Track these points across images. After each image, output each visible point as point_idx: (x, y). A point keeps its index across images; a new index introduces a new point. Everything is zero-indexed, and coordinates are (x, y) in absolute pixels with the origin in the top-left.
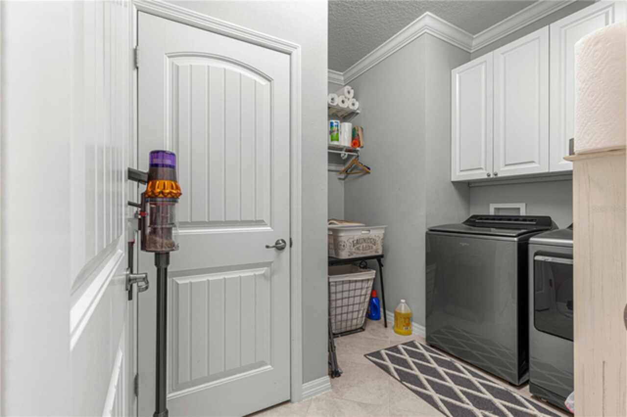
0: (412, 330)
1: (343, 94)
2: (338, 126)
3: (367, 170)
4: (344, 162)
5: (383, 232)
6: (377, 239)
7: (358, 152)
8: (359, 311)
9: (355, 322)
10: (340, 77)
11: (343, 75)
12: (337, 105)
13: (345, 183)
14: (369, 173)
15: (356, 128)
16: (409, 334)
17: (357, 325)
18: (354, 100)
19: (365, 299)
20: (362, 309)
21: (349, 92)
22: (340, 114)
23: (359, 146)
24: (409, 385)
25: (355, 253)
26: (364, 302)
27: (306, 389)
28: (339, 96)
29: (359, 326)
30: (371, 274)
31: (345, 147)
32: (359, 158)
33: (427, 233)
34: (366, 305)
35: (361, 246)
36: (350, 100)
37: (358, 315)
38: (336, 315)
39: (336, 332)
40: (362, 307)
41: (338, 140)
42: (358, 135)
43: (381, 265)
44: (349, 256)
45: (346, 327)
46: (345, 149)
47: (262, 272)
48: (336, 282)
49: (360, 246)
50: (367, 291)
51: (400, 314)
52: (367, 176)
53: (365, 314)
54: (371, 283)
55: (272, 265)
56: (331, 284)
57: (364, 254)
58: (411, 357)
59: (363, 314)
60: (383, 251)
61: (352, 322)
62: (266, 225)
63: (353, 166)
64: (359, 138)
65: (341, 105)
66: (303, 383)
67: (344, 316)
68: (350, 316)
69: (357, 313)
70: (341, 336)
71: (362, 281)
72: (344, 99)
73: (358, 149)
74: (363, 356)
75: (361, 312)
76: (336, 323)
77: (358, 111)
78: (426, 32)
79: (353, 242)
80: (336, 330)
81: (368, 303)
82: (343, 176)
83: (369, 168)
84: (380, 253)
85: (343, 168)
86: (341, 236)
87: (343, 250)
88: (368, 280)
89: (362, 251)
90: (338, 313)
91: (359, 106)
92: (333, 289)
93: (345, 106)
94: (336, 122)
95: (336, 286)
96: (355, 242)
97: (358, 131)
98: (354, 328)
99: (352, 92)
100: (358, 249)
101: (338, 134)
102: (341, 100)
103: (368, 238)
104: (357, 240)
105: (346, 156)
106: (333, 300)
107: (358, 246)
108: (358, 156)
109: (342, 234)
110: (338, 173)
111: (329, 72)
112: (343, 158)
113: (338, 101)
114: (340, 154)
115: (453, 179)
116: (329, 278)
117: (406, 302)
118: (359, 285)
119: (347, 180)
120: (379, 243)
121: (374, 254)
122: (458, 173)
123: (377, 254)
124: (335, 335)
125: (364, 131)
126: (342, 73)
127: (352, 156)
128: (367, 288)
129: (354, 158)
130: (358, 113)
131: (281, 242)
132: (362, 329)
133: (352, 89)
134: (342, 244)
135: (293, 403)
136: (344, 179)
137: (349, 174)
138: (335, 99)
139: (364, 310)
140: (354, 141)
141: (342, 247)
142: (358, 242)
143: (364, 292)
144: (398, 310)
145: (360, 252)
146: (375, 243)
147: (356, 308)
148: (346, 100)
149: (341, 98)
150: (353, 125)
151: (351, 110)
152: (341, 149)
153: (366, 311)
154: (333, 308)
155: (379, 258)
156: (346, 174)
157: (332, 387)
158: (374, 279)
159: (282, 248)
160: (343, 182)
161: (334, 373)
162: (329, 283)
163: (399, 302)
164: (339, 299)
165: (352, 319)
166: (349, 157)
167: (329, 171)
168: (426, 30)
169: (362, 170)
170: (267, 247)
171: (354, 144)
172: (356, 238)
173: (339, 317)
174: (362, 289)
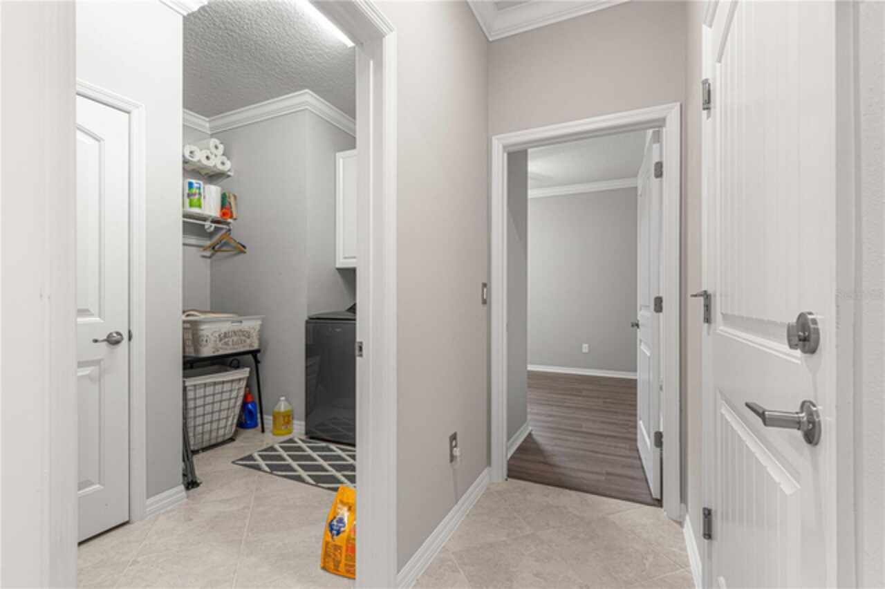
0: (293, 429)
1: (208, 149)
2: (199, 188)
3: (241, 249)
4: (211, 235)
5: (259, 322)
6: (252, 331)
7: (230, 225)
8: (227, 418)
9: (221, 432)
10: (204, 123)
11: (210, 122)
12: (199, 161)
13: (211, 263)
14: (245, 252)
15: (227, 194)
16: (290, 433)
17: (224, 435)
18: (225, 159)
19: (236, 402)
20: (233, 414)
21: (216, 147)
22: (203, 172)
23: (231, 217)
24: (280, 473)
25: (221, 348)
26: (234, 407)
27: (152, 504)
28: (201, 150)
29: (228, 437)
30: (244, 373)
31: (211, 216)
32: (232, 232)
33: (307, 322)
34: (237, 410)
35: (231, 340)
36: (219, 157)
37: (226, 422)
38: (195, 427)
39: (196, 448)
40: (231, 413)
41: (200, 206)
42: (230, 204)
43: (257, 362)
44: (214, 352)
45: (210, 440)
46: (210, 219)
47: (87, 372)
48: (195, 386)
49: (228, 341)
50: (238, 393)
51: (279, 413)
52: (242, 256)
53: (235, 421)
54: (243, 384)
55: (102, 363)
56: (188, 388)
57: (235, 349)
58: (286, 451)
59: (233, 420)
60: (260, 344)
61: (217, 433)
62: (92, 315)
63: (223, 242)
64: (231, 208)
65: (205, 162)
66: (147, 498)
67: (207, 427)
68: (215, 426)
69: (224, 421)
70: (203, 451)
71: (232, 381)
72: (210, 155)
73: (230, 220)
74: (230, 463)
75: (230, 419)
76: (194, 435)
77: (229, 173)
78: (306, 109)
79: (219, 336)
80: (194, 445)
81: (240, 407)
82: (208, 253)
83: (244, 247)
84: (256, 347)
85: (208, 243)
86: (202, 330)
87: (205, 346)
88: (240, 380)
89: (231, 346)
90: (197, 423)
91: (232, 166)
92: (191, 395)
93: (210, 163)
94: (197, 183)
95: (195, 390)
96: (222, 335)
97: (229, 198)
98: (220, 440)
99: (221, 147)
100: (226, 344)
101: (199, 199)
102: (205, 155)
103: (241, 331)
104: (225, 333)
105: (212, 229)
106: (191, 409)
107: (226, 340)
108: (229, 230)
109: (203, 327)
110: (201, 249)
111: (184, 112)
112: (208, 231)
113: (200, 156)
114: (204, 225)
115: (338, 266)
116: (184, 382)
117: (287, 400)
118: (227, 387)
119: (214, 258)
120: (255, 335)
121: (247, 349)
122: (342, 260)
123: (251, 349)
124: (195, 452)
125: (238, 198)
126: (207, 119)
127: (222, 229)
128: (239, 389)
129: (224, 231)
130: (229, 176)
131: (115, 335)
132: (232, 439)
133: (222, 143)
134: (205, 339)
135: (133, 523)
136: (210, 257)
137: (216, 251)
138: (196, 153)
139: (234, 415)
140: (224, 210)
141: (204, 343)
142: (226, 335)
143: (234, 394)
144: (276, 409)
145: (228, 347)
146: (249, 335)
147: (224, 414)
148: (212, 157)
149: (205, 153)
150: (223, 189)
151: (219, 170)
152: (205, 219)
153: (236, 417)
154: (191, 418)
155: (254, 353)
156: (212, 251)
157: (188, 497)
158: (249, 379)
159: (117, 342)
160: (209, 260)
161: (191, 484)
162: (185, 389)
163: (279, 400)
164: (200, 406)
165: (218, 429)
166: (217, 229)
167: (184, 244)
168: (307, 107)
169: (235, 248)
170: (96, 341)
171: (224, 214)
172: (223, 331)
173: (199, 429)
174: (231, 391)
